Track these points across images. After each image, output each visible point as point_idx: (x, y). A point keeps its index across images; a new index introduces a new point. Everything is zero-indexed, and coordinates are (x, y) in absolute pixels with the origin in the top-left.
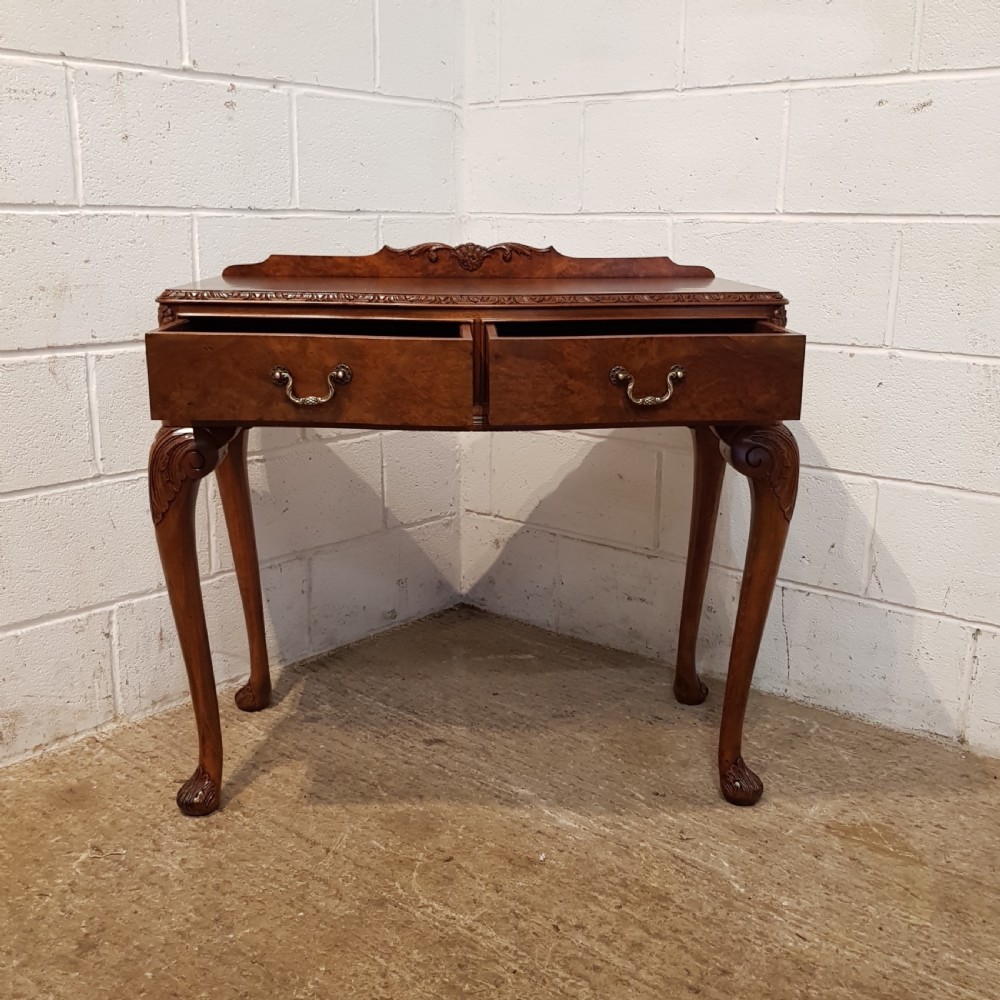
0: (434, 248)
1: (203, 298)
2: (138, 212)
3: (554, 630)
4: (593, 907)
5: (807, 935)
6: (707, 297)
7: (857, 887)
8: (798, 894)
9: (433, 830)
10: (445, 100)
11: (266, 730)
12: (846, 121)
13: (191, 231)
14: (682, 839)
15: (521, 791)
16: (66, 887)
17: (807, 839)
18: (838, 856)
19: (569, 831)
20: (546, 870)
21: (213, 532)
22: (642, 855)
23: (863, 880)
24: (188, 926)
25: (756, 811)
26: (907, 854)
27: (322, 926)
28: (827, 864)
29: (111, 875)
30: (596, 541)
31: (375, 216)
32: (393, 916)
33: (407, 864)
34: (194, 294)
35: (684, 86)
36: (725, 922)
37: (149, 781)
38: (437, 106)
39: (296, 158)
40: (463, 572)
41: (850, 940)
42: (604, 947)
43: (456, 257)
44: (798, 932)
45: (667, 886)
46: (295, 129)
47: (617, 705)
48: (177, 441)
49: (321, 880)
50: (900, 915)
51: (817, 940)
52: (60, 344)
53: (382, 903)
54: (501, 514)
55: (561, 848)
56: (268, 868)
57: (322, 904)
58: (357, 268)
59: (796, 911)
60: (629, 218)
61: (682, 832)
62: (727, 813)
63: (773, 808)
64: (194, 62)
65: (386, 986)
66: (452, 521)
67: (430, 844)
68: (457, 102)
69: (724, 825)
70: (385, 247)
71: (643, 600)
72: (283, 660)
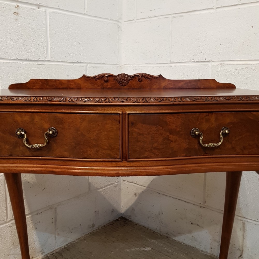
0: (106, 75)
3: (159, 232)
10: (115, 19)
30: (177, 198)
31: (85, 65)
35: (217, 6)
38: (111, 22)
40: (122, 205)
43: (116, 80)
46: (49, 26)
54: (137, 183)
58: (71, 85)
60: (191, 64)
66: (117, 185)
68: (120, 21)
70: (84, 76)
71: (198, 225)
72: (43, 252)
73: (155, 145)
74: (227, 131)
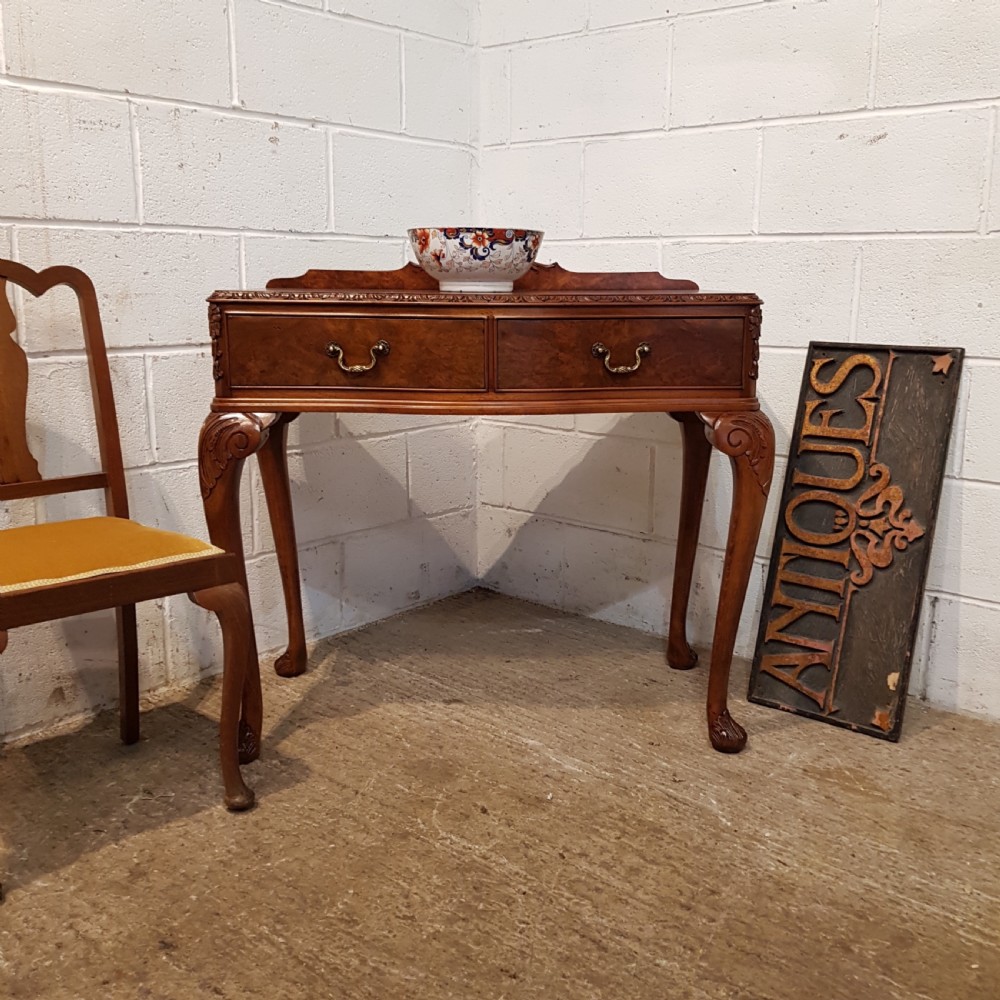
1: (248, 297)
2: (192, 231)
3: (560, 608)
4: (594, 838)
5: (787, 861)
6: (692, 298)
7: (831, 820)
8: (778, 826)
9: (451, 775)
10: (463, 142)
11: (302, 692)
12: (812, 153)
13: (239, 249)
14: (675, 781)
15: (531, 742)
16: (119, 824)
17: (786, 781)
18: (814, 795)
19: (572, 774)
20: (553, 808)
21: (256, 517)
22: (639, 795)
23: (836, 815)
24: (230, 856)
25: (740, 758)
26: (876, 793)
27: (351, 855)
28: (805, 802)
29: (161, 814)
30: (598, 528)
31: (401, 242)
32: (415, 847)
33: (428, 803)
34: (240, 295)
35: (671, 126)
36: (713, 850)
37: (196, 736)
38: (456, 147)
39: (332, 188)
40: (479, 559)
41: (826, 865)
42: (605, 871)
44: (779, 858)
45: (661, 820)
46: (331, 163)
47: (617, 670)
48: (224, 425)
49: (350, 817)
50: (870, 844)
51: (796, 865)
52: (121, 345)
53: (405, 836)
54: (513, 506)
55: (567, 789)
56: (303, 808)
57: (351, 837)
58: (384, 281)
59: (777, 841)
60: (624, 242)
61: (675, 775)
62: (715, 759)
63: (755, 756)
64: (243, 102)
65: (408, 906)
66: (469, 513)
67: (448, 787)
68: (474, 144)
69: (712, 769)
70: (409, 264)
71: (638, 579)
72: (318, 634)
73: (538, 368)
74: (646, 349)
